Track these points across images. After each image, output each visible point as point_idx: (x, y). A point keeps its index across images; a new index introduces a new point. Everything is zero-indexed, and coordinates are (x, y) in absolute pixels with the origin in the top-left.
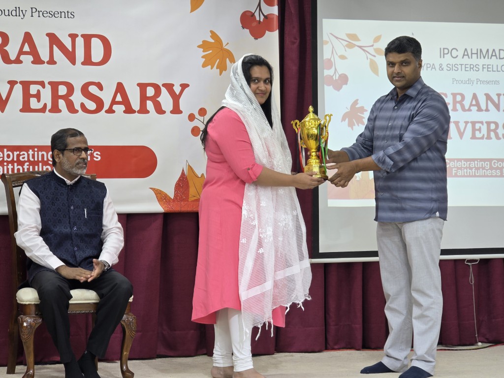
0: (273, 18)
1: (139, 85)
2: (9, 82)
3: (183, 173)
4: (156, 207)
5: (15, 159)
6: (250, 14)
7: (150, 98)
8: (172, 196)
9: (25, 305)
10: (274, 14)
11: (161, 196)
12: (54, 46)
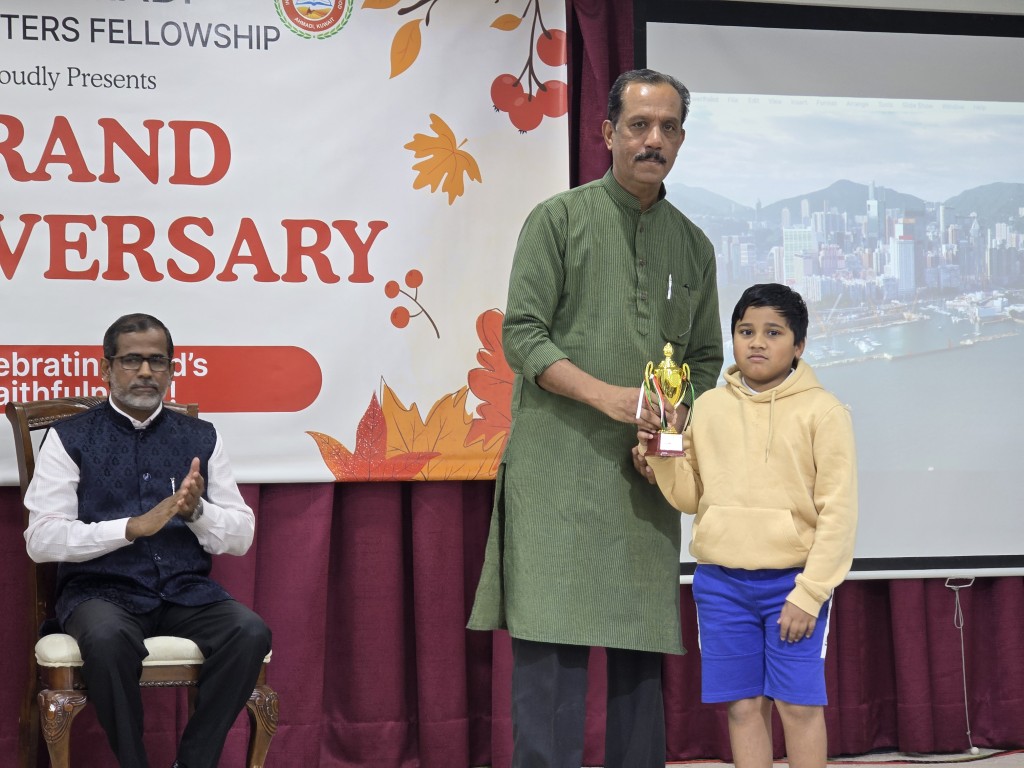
0: (558, 90)
1: (286, 223)
2: (24, 218)
3: (374, 402)
4: (320, 472)
5: (35, 373)
6: (510, 82)
7: (308, 251)
8: (352, 450)
9: (53, 668)
10: (559, 82)
11: (329, 448)
12: (115, 144)
